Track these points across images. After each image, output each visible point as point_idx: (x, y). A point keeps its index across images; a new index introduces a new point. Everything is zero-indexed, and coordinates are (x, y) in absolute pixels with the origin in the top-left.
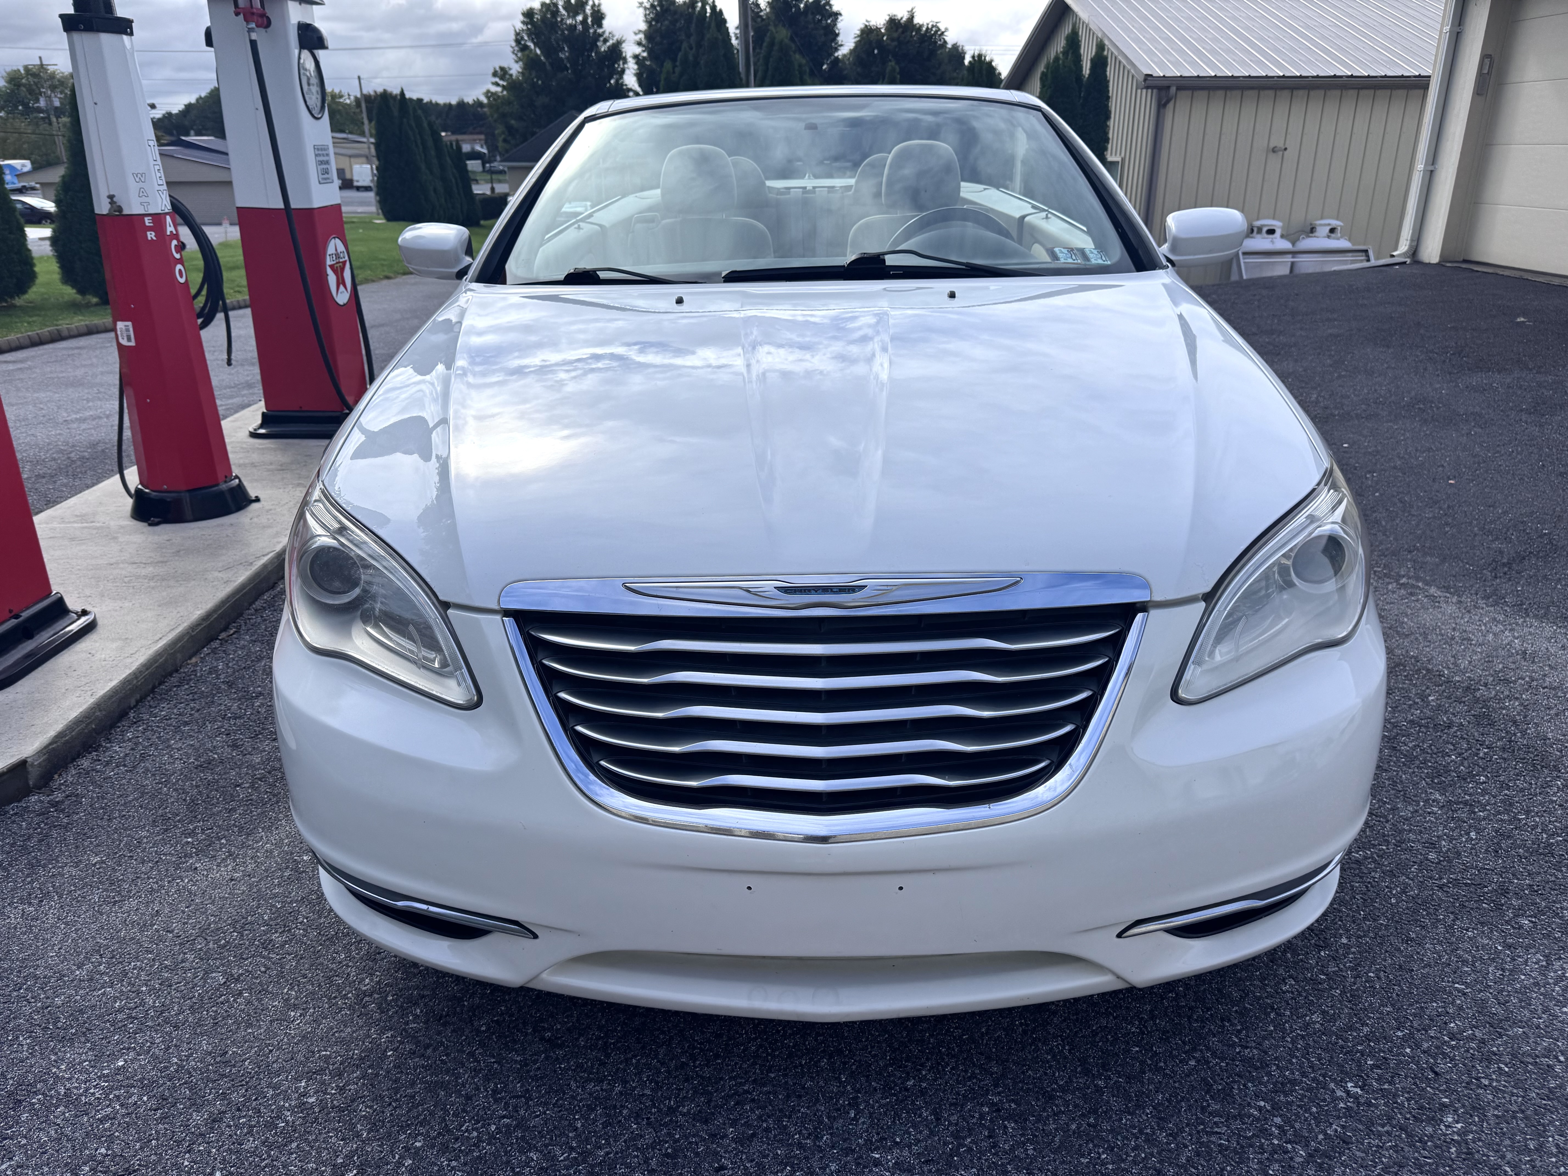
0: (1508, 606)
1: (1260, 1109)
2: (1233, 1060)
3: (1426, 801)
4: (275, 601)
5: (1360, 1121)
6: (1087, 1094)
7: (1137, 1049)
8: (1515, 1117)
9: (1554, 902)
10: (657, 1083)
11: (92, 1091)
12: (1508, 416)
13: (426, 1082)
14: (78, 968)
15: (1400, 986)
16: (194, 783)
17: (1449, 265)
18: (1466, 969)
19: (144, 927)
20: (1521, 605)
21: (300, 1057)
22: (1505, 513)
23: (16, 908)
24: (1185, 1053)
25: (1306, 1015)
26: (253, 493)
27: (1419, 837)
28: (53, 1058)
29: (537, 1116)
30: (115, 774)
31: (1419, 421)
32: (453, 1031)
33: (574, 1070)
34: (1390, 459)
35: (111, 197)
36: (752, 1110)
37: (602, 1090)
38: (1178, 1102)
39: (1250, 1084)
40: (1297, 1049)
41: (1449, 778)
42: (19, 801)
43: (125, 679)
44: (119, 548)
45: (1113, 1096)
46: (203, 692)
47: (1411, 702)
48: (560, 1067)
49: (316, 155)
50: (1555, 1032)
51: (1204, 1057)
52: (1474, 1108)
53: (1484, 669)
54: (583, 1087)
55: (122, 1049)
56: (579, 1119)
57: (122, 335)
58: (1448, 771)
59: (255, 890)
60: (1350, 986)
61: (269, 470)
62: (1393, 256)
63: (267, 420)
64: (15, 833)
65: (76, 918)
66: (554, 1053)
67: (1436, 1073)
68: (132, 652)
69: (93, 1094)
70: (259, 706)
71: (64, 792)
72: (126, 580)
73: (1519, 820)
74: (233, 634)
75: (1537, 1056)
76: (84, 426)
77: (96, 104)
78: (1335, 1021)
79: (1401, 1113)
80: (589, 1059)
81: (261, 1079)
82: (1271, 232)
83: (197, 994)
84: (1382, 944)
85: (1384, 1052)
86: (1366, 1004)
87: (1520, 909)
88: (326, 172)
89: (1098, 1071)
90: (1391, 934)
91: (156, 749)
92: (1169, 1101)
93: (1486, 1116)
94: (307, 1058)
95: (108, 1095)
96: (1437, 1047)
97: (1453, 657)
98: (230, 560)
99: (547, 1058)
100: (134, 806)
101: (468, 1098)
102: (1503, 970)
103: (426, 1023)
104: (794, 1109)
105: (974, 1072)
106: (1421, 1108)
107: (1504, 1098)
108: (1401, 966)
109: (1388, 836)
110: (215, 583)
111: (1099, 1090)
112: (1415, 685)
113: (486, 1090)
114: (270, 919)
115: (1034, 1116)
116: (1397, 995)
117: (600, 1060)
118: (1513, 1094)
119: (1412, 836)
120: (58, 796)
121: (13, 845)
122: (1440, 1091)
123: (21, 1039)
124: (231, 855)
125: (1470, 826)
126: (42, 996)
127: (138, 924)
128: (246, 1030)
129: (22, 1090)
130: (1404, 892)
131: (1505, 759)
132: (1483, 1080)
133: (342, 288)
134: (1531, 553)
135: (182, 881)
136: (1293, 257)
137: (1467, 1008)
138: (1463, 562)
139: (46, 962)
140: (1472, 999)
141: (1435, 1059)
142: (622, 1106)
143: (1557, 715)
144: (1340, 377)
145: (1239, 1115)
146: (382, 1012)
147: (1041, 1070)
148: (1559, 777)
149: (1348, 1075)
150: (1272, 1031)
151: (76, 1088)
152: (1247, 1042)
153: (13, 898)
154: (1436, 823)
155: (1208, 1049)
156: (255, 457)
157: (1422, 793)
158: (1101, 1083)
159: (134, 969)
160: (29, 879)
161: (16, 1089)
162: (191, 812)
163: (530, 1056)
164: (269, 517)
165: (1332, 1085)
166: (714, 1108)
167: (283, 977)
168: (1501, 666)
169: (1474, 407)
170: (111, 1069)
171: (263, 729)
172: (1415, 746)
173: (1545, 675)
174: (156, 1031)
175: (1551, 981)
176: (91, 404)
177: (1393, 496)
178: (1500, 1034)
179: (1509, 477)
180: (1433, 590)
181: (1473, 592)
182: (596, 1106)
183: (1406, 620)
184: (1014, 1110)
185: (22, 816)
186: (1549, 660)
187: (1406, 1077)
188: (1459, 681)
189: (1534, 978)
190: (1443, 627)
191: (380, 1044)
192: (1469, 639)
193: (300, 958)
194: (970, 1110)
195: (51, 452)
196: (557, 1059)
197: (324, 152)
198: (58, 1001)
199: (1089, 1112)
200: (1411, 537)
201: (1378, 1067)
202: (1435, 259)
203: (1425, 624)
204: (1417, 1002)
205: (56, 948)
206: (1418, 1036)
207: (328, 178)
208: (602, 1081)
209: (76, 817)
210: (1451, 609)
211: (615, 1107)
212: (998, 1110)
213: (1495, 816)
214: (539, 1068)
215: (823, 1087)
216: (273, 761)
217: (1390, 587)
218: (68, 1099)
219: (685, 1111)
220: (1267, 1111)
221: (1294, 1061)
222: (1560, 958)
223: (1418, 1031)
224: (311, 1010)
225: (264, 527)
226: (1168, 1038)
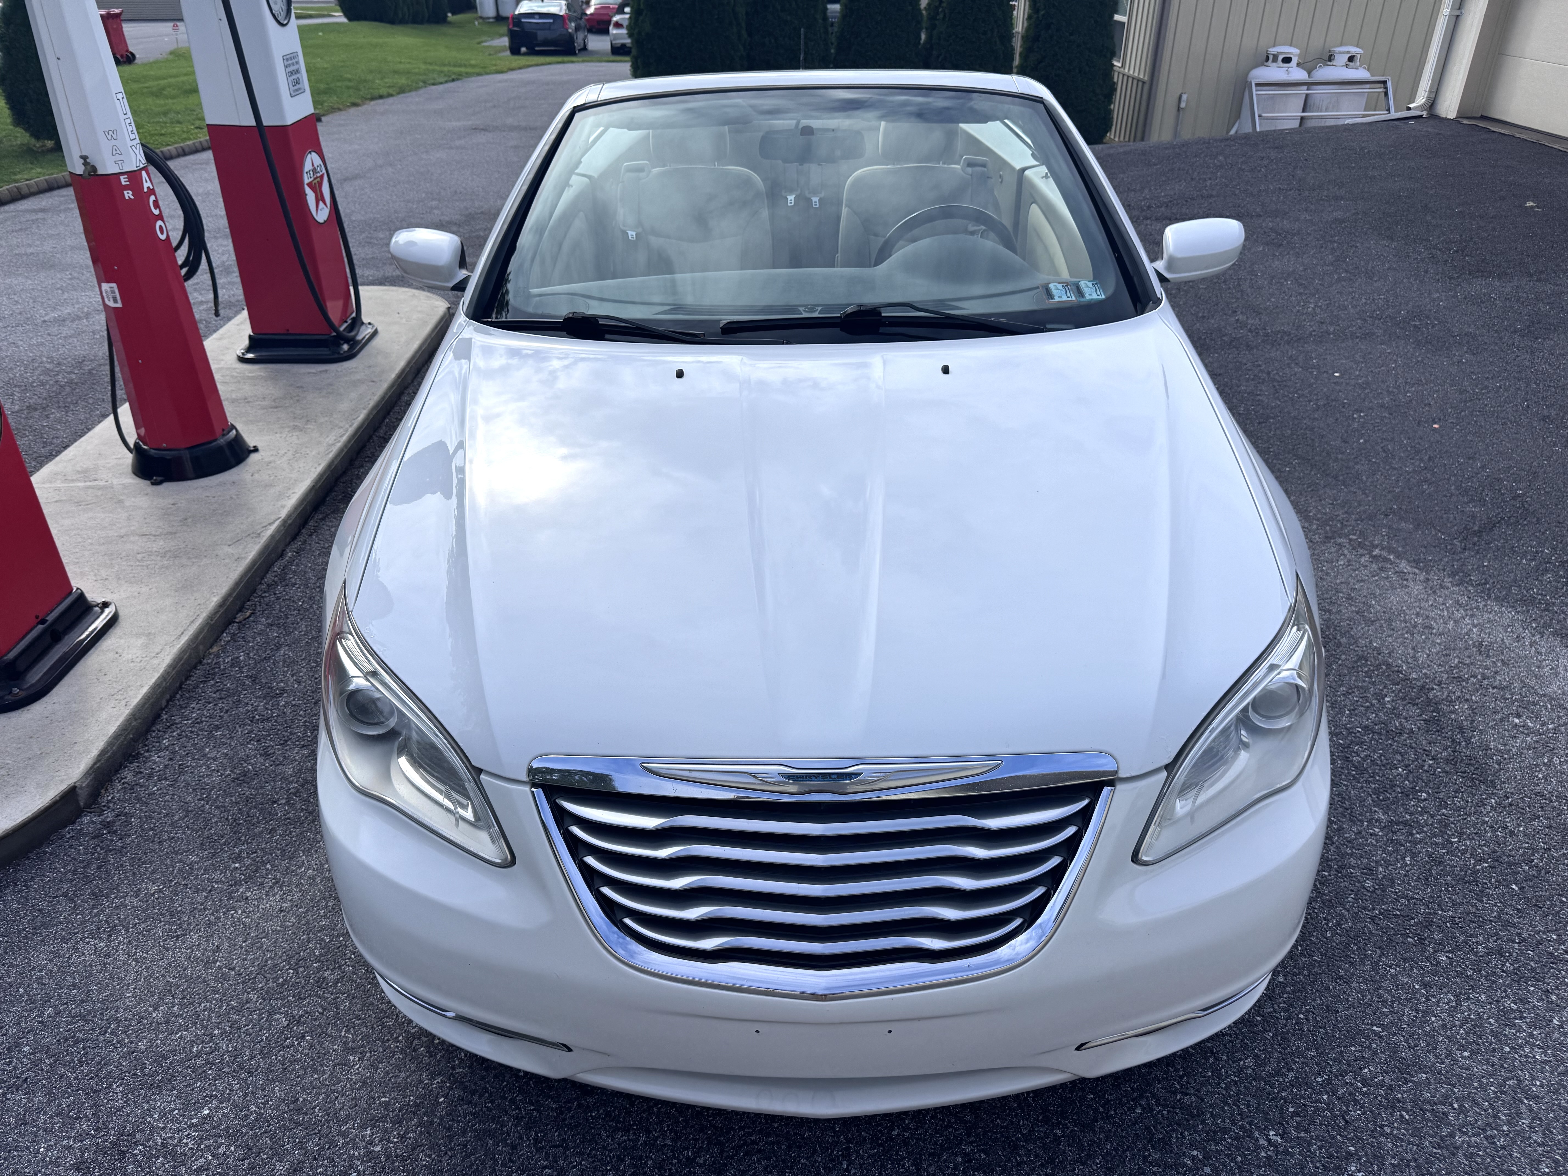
0: (1472, 585)
1: (1193, 1158)
2: (1174, 1108)
3: (1370, 821)
4: (285, 573)
5: (1277, 1170)
6: (1046, 1143)
7: (1092, 1096)
8: (1408, 1166)
9: (1471, 936)
10: (676, 1133)
11: (185, 1141)
12: (1501, 338)
13: (475, 1130)
14: (155, 1010)
15: (1325, 1028)
16: (233, 799)
17: (1465, 122)
18: (1385, 1010)
19: (207, 964)
20: (1485, 584)
21: (363, 1103)
22: (1483, 467)
23: (88, 943)
24: (1133, 1100)
25: (1241, 1060)
26: (251, 441)
27: (1359, 862)
28: (146, 1106)
29: (574, 1167)
30: (158, 790)
31: (1413, 343)
32: (495, 1076)
33: (604, 1119)
34: (1379, 394)
35: (84, 158)
36: (759, 1161)
37: (629, 1140)
38: (1124, 1152)
39: (1186, 1133)
40: (1230, 1096)
41: (1394, 795)
42: (74, 823)
43: (155, 683)
44: (126, 514)
45: (1069, 1145)
46: (229, 689)
47: (1368, 704)
48: (591, 1116)
49: (286, 67)
50: (1454, 1079)
51: (1148, 1105)
52: (1375, 1156)
53: (1440, 665)
54: (612, 1137)
55: (206, 1097)
56: (610, 1170)
57: (107, 295)
58: (1393, 786)
59: (303, 922)
60: (1282, 1028)
61: (263, 408)
62: (1409, 109)
63: (255, 344)
64: (74, 859)
65: (145, 955)
66: (585, 1100)
67: (1347, 1122)
68: (157, 650)
69: (186, 1144)
70: (284, 706)
71: (113, 810)
72: (140, 556)
73: (1452, 843)
74: (250, 616)
75: (1435, 1103)
76: (65, 331)
77: (58, 59)
78: (1266, 1065)
79: (1312, 1162)
80: (616, 1108)
81: (331, 1127)
82: (1287, 60)
83: (264, 1038)
84: (1313, 982)
85: (1304, 1098)
86: (1294, 1048)
87: (1440, 944)
88: (297, 82)
89: (1057, 1120)
90: (1323, 971)
91: (193, 759)
92: (1116, 1150)
93: (1384, 1164)
94: (370, 1105)
95: (199, 1145)
96: (1351, 1094)
97: (1413, 649)
98: (238, 531)
99: (580, 1106)
100: (181, 827)
101: (514, 1147)
102: (1417, 1011)
103: (470, 1067)
104: (795, 1160)
105: (949, 1122)
106: (1331, 1156)
107: (1402, 1146)
108: (1328, 1007)
109: (1331, 860)
110: (227, 561)
111: (1056, 1139)
112: (1374, 683)
113: (528, 1139)
114: (321, 955)
115: (1000, 1166)
116: (1322, 1038)
117: (626, 1108)
118: (1409, 1143)
119: (1353, 861)
120: (109, 816)
121: (74, 872)
122: (1348, 1139)
123: (115, 1086)
124: (277, 882)
125: (1406, 850)
126: (127, 1040)
127: (202, 961)
128: (312, 1076)
129: (123, 1141)
130: (1339, 924)
131: (1447, 772)
132: (1386, 1128)
133: (321, 204)
134: (1503, 519)
135: (236, 912)
136: (1308, 89)
137: (1381, 1052)
138: (1435, 529)
139: (124, 1003)
140: (1386, 1042)
141: (1348, 1106)
142: (646, 1157)
143: (1502, 720)
144: (1340, 280)
145: (1175, 1164)
146: (431, 1056)
147: (1008, 1118)
148: (1493, 794)
149: (1272, 1123)
150: (1209, 1077)
151: (171, 1138)
152: (1187, 1088)
153: (84, 932)
154: (1376, 846)
155: (1153, 1096)
156: (247, 389)
157: (1367, 812)
158: (1058, 1132)
159: (204, 1010)
160: (95, 911)
161: (118, 1139)
162: (235, 833)
163: (564, 1103)
164: (270, 472)
165: (1257, 1134)
166: (726, 1158)
167: (339, 1019)
168: (1456, 661)
169: (1469, 326)
170: (198, 1118)
171: (291, 734)
172: (1366, 756)
173: (1496, 673)
174: (233, 1077)
175: (1457, 1023)
176: (66, 296)
177: (1377, 444)
178: (1406, 1079)
179: (1493, 421)
180: (1404, 565)
181: (1440, 567)
182: (625, 1156)
183: (1373, 602)
184: (984, 1160)
185: (78, 839)
186: (1502, 653)
187: (1321, 1125)
188: (1415, 679)
189: (1443, 1020)
190: (1408, 612)
191: (432, 1090)
192: (1432, 628)
193: (351, 998)
194: (946, 1160)
195: (37, 373)
196: (588, 1107)
197: (294, 61)
198: (141, 1045)
199: (1047, 1162)
200: (1390, 496)
201: (1297, 1115)
202: (1452, 115)
203: (1391, 609)
204: (1338, 1046)
205: (131, 988)
206: (1335, 1081)
207: (300, 89)
208: (628, 1131)
209: (128, 840)
210: (1416, 589)
211: (641, 1158)
212: (970, 1161)
213: (1430, 838)
214: (573, 1117)
215: (820, 1137)
216: (305, 773)
217: (1363, 560)
218: (166, 1150)
219: (701, 1162)
220: (1199, 1160)
221: (1226, 1108)
222: (1468, 998)
223: (1336, 1076)
224: (368, 1055)
225: (266, 486)
226: (1119, 1084)
